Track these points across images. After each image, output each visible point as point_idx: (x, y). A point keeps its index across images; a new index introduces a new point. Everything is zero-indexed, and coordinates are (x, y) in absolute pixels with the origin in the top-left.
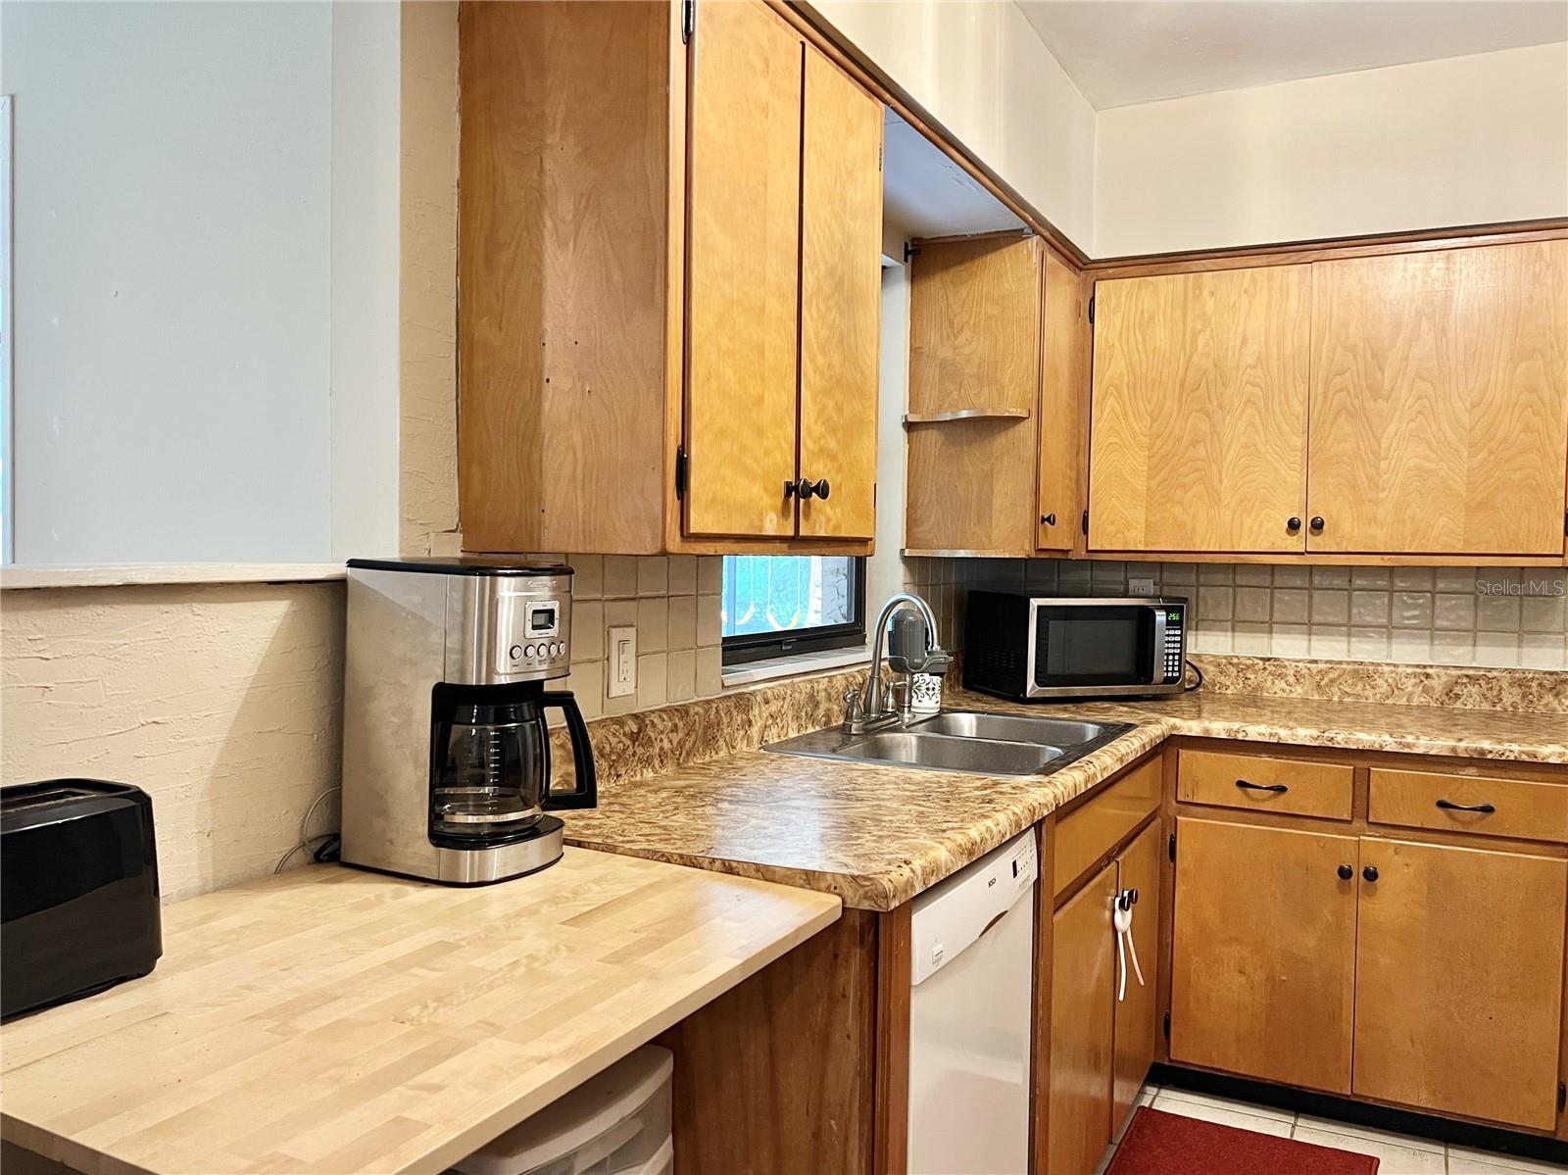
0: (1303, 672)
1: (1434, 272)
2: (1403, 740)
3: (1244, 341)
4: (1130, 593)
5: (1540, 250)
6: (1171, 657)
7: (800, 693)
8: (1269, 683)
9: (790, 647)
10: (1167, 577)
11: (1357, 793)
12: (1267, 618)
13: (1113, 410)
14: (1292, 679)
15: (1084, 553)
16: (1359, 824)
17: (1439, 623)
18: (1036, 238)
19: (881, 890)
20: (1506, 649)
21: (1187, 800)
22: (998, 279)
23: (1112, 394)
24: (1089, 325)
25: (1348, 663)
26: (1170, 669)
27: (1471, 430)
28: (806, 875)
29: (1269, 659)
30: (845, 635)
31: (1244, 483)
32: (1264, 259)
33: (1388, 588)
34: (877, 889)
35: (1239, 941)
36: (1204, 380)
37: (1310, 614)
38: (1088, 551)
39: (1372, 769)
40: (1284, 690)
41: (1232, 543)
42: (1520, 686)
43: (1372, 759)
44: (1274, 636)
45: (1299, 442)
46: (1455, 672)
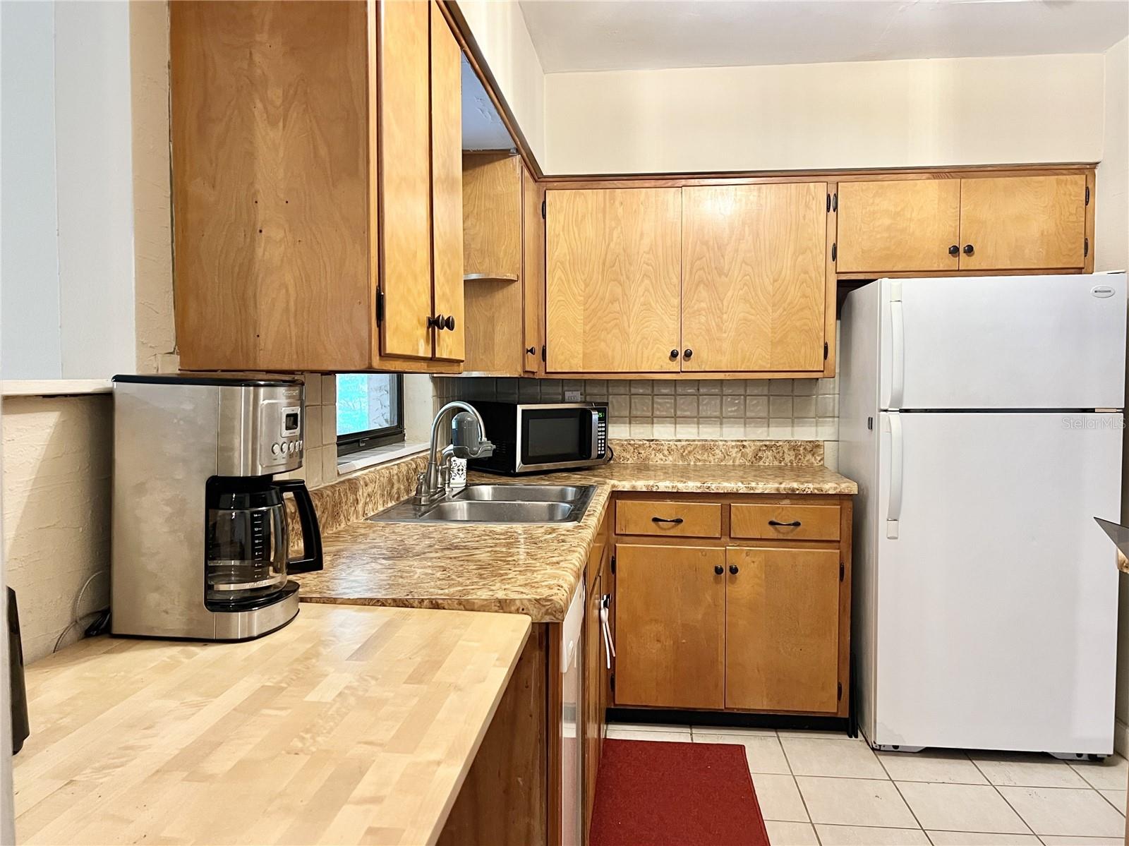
0: (673, 448)
1: (751, 197)
2: (750, 486)
3: (642, 235)
4: (566, 400)
5: (808, 187)
6: (600, 441)
7: (384, 477)
8: (653, 456)
9: (364, 444)
10: (589, 390)
11: (724, 520)
12: (649, 414)
13: (560, 278)
14: (666, 452)
15: (543, 374)
16: (725, 539)
17: (749, 414)
18: (518, 157)
19: (558, 607)
20: (785, 428)
21: (622, 533)
22: (493, 183)
23: (559, 267)
24: (542, 220)
25: (699, 441)
26: (599, 449)
27: (774, 295)
28: (500, 602)
29: (652, 440)
30: (393, 434)
31: (643, 328)
32: (653, 183)
33: (720, 393)
34: (555, 607)
35: (656, 621)
36: (617, 260)
37: (675, 411)
38: (546, 373)
39: (732, 504)
40: (662, 460)
41: (636, 365)
42: (794, 450)
43: (731, 498)
44: (655, 425)
45: (676, 301)
46: (758, 443)
